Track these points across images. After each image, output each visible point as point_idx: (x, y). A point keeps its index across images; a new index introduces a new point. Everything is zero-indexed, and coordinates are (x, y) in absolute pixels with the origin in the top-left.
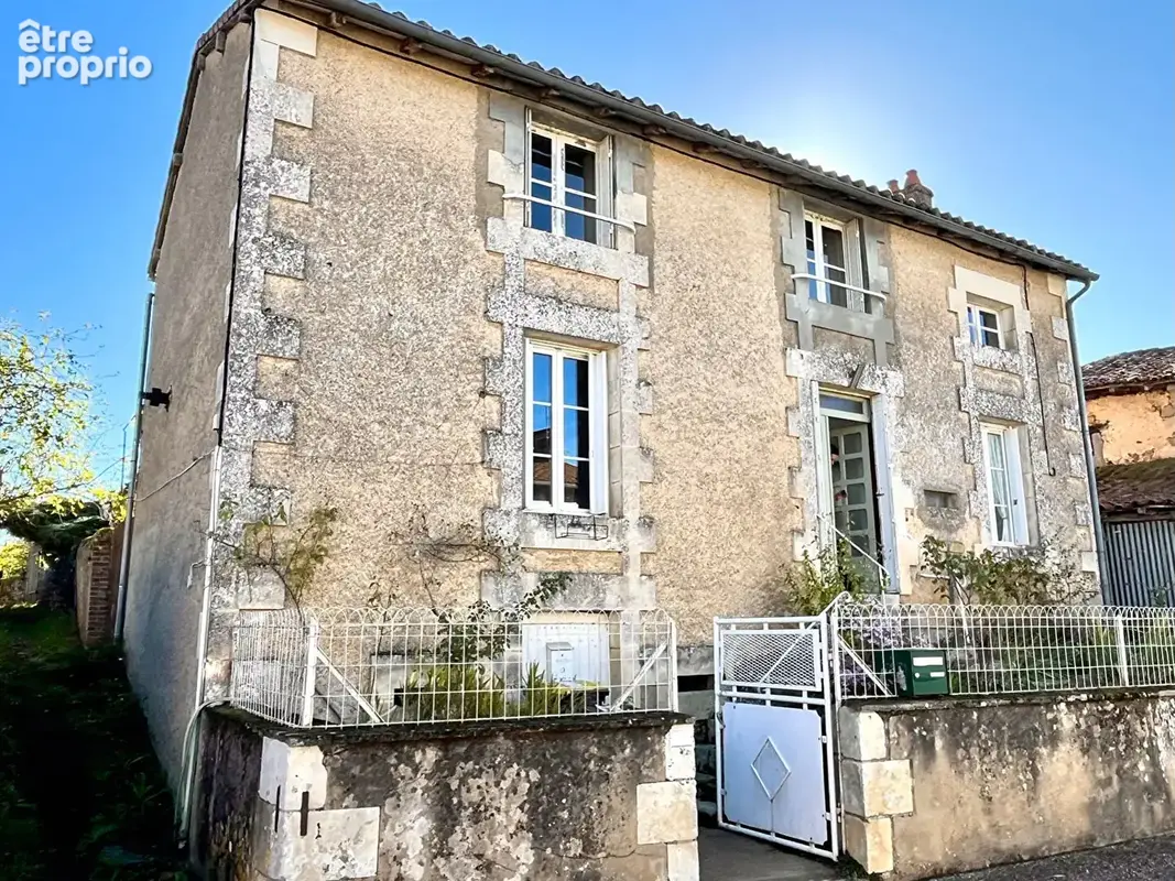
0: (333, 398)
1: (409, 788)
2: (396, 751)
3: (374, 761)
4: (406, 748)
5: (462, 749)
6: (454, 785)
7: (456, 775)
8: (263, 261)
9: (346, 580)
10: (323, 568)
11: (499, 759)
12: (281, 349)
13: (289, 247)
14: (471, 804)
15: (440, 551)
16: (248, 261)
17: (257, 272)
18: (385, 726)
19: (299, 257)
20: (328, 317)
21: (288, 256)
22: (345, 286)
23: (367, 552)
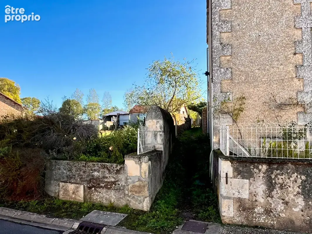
0: (243, 65)
1: (258, 176)
2: (253, 165)
3: (246, 167)
4: (256, 164)
5: (275, 166)
6: (273, 177)
7: (274, 174)
8: (219, 30)
9: (250, 117)
10: (243, 113)
11: (289, 171)
12: (226, 53)
13: (226, 23)
14: (279, 183)
15: (281, 106)
16: (215, 31)
17: (218, 33)
18: (251, 157)
19: (229, 26)
20: (239, 41)
21: (226, 26)
22: (244, 30)
23: (257, 108)
